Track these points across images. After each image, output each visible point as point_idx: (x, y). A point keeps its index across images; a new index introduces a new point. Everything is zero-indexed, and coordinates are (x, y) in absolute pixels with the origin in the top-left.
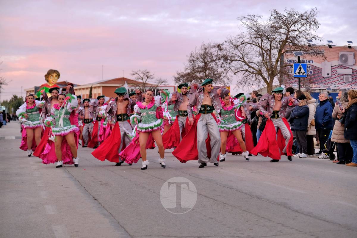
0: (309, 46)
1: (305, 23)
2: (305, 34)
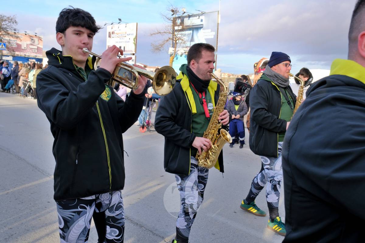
0: (15, 33)
1: (10, 22)
2: (10, 27)
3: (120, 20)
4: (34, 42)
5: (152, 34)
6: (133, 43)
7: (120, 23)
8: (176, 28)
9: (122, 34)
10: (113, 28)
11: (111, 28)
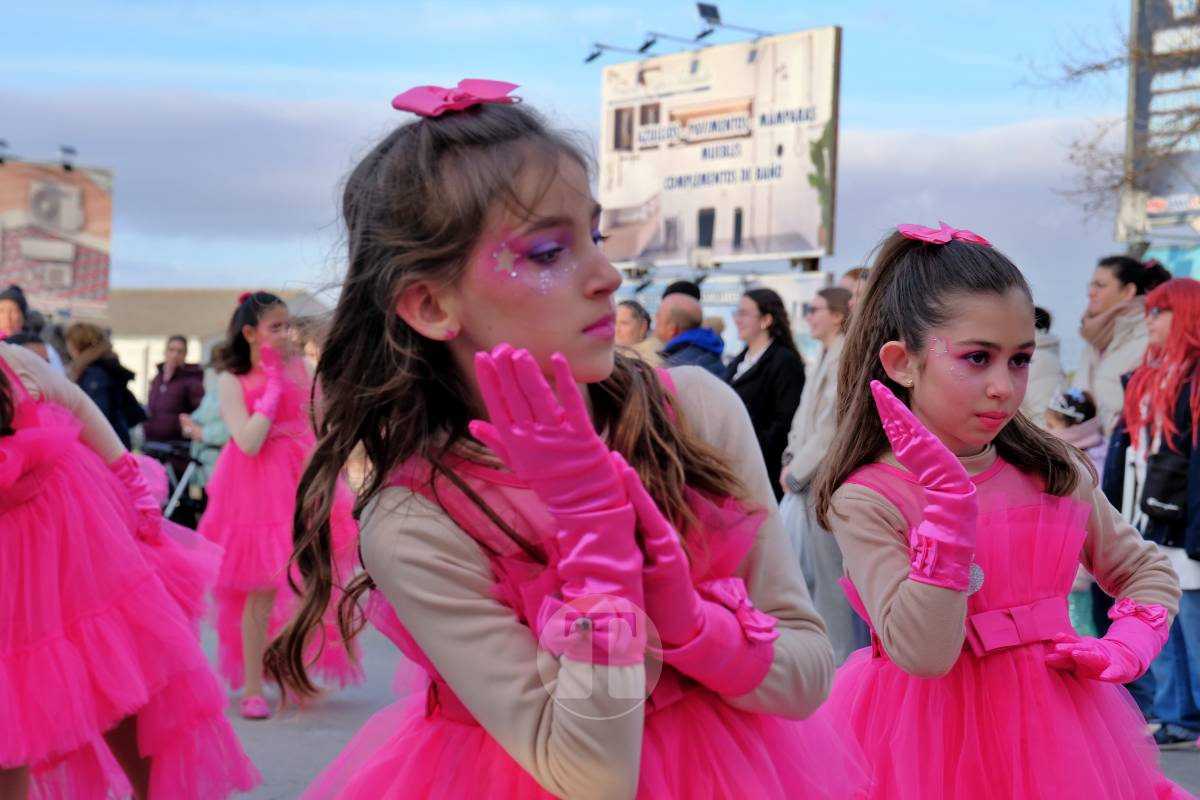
3: (709, 12)
4: (53, 214)
5: (1079, 73)
6: (812, 179)
7: (708, 39)
8: (1166, 42)
9: (717, 118)
10: (648, 76)
11: (632, 78)
